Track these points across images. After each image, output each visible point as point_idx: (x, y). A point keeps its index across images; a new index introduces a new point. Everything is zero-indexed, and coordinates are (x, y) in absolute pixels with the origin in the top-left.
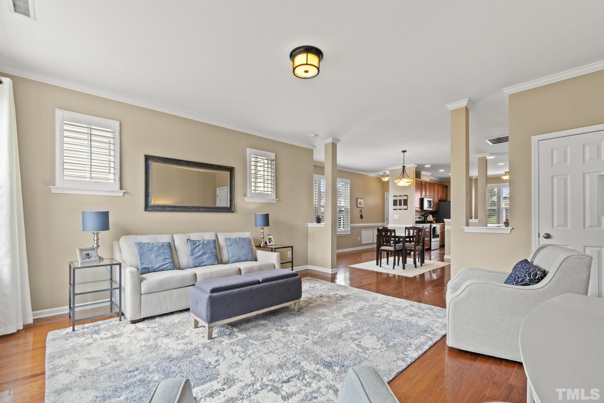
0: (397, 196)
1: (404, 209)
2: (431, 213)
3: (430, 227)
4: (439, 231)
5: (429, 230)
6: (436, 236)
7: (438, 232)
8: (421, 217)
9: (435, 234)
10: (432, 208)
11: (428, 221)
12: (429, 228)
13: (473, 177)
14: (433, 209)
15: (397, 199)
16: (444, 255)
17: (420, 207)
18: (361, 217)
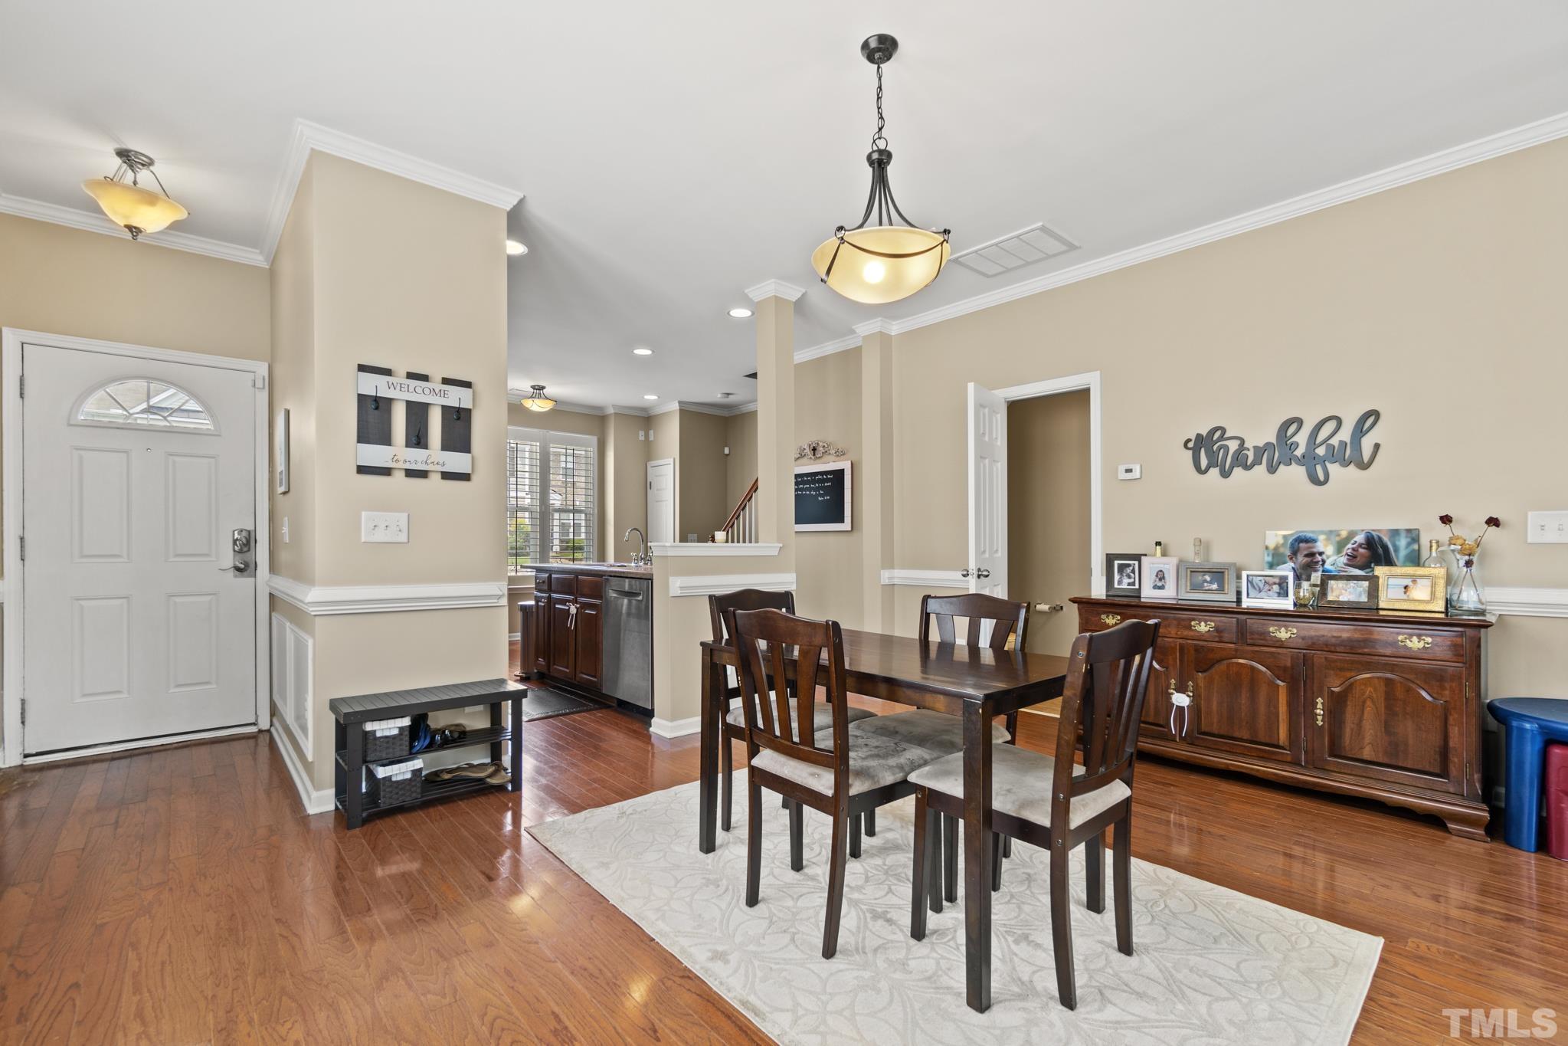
0: (391, 373)
1: (446, 476)
16: (653, 716)
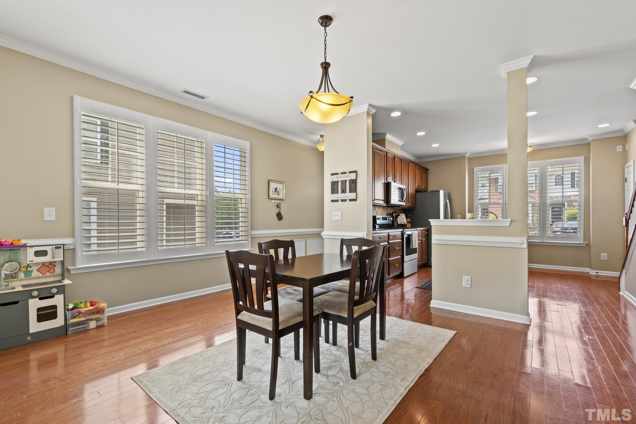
0: (337, 174)
1: (351, 200)
2: (404, 210)
3: (401, 235)
4: (417, 242)
5: (400, 240)
6: (411, 251)
7: (415, 244)
8: (388, 217)
9: (411, 247)
10: (404, 202)
11: (399, 223)
12: (401, 238)
13: (466, 153)
14: (406, 203)
15: (337, 180)
17: (384, 198)
18: (279, 216)
